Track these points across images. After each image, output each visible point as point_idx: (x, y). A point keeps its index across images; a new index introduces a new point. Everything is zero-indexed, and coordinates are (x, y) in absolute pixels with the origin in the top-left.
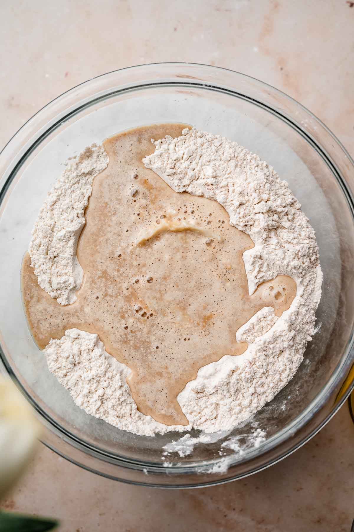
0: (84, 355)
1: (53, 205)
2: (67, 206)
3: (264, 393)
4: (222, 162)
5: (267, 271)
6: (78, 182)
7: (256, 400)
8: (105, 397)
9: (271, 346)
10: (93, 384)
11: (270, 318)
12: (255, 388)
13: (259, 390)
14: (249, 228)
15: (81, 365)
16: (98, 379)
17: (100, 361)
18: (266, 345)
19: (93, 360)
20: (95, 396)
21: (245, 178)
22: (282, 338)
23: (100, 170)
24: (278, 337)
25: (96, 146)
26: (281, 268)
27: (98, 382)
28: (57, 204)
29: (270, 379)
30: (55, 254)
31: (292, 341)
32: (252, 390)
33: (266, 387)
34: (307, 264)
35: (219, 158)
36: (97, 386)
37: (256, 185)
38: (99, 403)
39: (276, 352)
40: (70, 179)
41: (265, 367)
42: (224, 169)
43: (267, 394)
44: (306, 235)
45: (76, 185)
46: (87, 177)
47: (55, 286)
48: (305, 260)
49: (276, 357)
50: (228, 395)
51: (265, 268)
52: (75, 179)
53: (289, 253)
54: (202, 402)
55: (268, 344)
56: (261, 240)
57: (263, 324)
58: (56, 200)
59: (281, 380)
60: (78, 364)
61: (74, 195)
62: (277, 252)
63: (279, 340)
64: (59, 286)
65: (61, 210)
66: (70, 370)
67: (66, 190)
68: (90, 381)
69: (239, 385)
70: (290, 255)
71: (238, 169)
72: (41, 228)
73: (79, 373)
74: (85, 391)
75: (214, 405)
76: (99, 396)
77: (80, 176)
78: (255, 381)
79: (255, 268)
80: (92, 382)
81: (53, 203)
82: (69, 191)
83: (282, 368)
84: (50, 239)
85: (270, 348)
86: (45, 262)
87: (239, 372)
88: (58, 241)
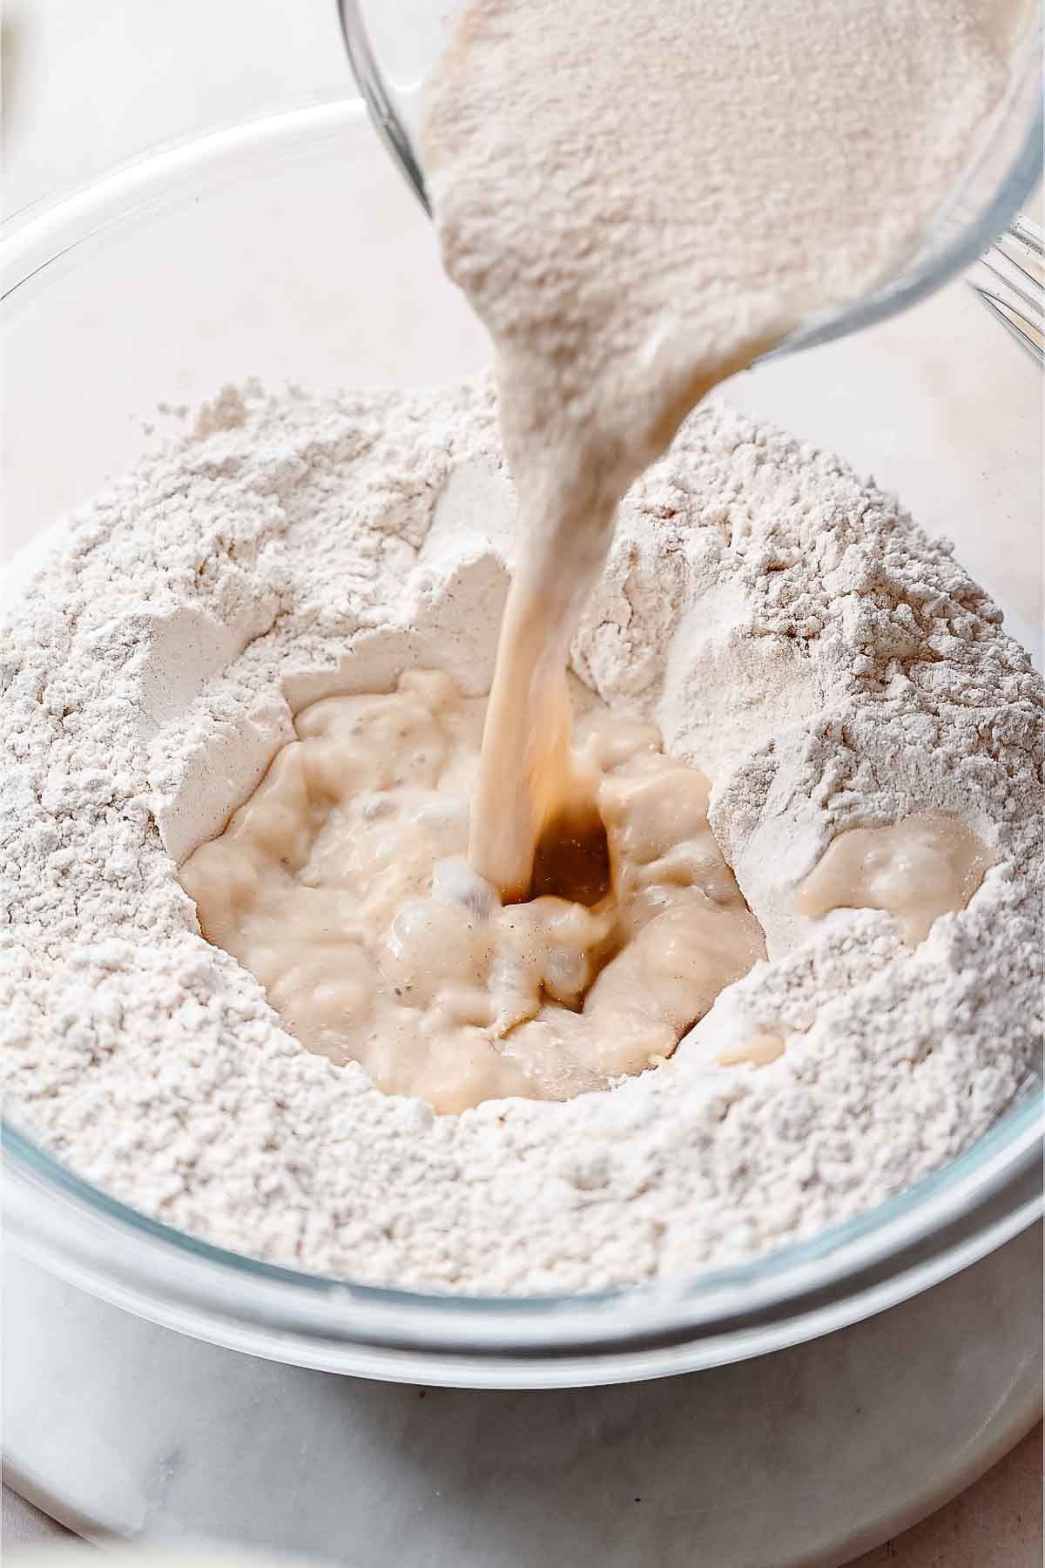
0: (135, 1023)
1: (86, 552)
2: (133, 554)
3: (853, 1183)
4: (707, 457)
5: (867, 791)
6: (184, 490)
7: (818, 1206)
8: (199, 1171)
9: (881, 1019)
10: (157, 1121)
11: (878, 946)
12: (816, 1160)
13: (833, 1171)
14: (804, 642)
15: (118, 1059)
16: (182, 1103)
17: (197, 1045)
18: (862, 1012)
19: (166, 1043)
20: (164, 1161)
21: (791, 495)
22: (926, 992)
23: (266, 464)
24: (911, 989)
25: (259, 394)
26: (925, 771)
27: (180, 1116)
28: (101, 549)
29: (876, 1134)
30: (71, 699)
31: (965, 1006)
32: (801, 1168)
33: (859, 1165)
34: (1022, 775)
35: (700, 443)
36: (174, 1130)
37: (832, 510)
38: (175, 1183)
39: (900, 1043)
40: (154, 479)
41: (856, 1094)
42: (717, 475)
43: (863, 1189)
44: (1019, 684)
45: (178, 499)
46: (219, 480)
47: (52, 801)
48: (1016, 762)
49: (904, 1067)
50: (702, 1186)
51: (860, 778)
52: (171, 478)
53: (952, 732)
54: (595, 1223)
55: (870, 1012)
56: (846, 678)
57: (853, 960)
58: (96, 537)
59: (921, 1148)
60: (106, 1054)
61: (162, 525)
62: (907, 720)
63: (917, 998)
64: (70, 798)
65: (110, 567)
66: (71, 1075)
67: (138, 510)
68: (146, 1105)
69: (748, 1153)
70: (957, 737)
71: (767, 469)
72: (30, 614)
73: (107, 1084)
74: (124, 1140)
75: (645, 1228)
76: (178, 1162)
77: (193, 473)
78: (814, 1139)
79: (822, 772)
80: (153, 1114)
81: (85, 546)
82: (148, 514)
83: (927, 1098)
84: (59, 653)
85: (877, 1030)
86: (28, 724)
87: (748, 1102)
88: (86, 660)
